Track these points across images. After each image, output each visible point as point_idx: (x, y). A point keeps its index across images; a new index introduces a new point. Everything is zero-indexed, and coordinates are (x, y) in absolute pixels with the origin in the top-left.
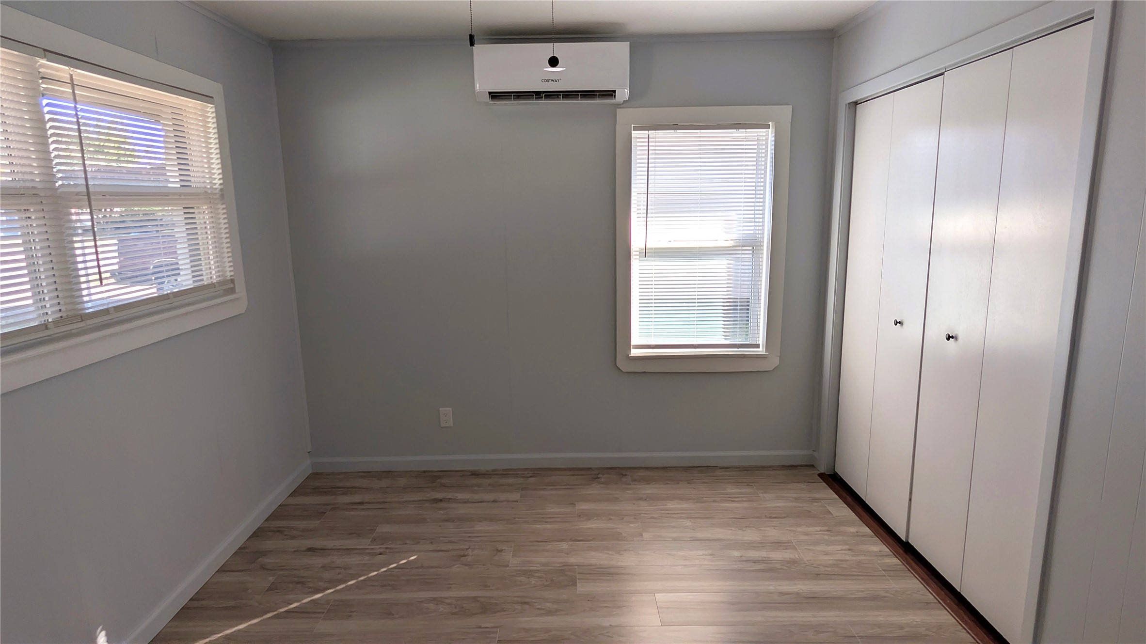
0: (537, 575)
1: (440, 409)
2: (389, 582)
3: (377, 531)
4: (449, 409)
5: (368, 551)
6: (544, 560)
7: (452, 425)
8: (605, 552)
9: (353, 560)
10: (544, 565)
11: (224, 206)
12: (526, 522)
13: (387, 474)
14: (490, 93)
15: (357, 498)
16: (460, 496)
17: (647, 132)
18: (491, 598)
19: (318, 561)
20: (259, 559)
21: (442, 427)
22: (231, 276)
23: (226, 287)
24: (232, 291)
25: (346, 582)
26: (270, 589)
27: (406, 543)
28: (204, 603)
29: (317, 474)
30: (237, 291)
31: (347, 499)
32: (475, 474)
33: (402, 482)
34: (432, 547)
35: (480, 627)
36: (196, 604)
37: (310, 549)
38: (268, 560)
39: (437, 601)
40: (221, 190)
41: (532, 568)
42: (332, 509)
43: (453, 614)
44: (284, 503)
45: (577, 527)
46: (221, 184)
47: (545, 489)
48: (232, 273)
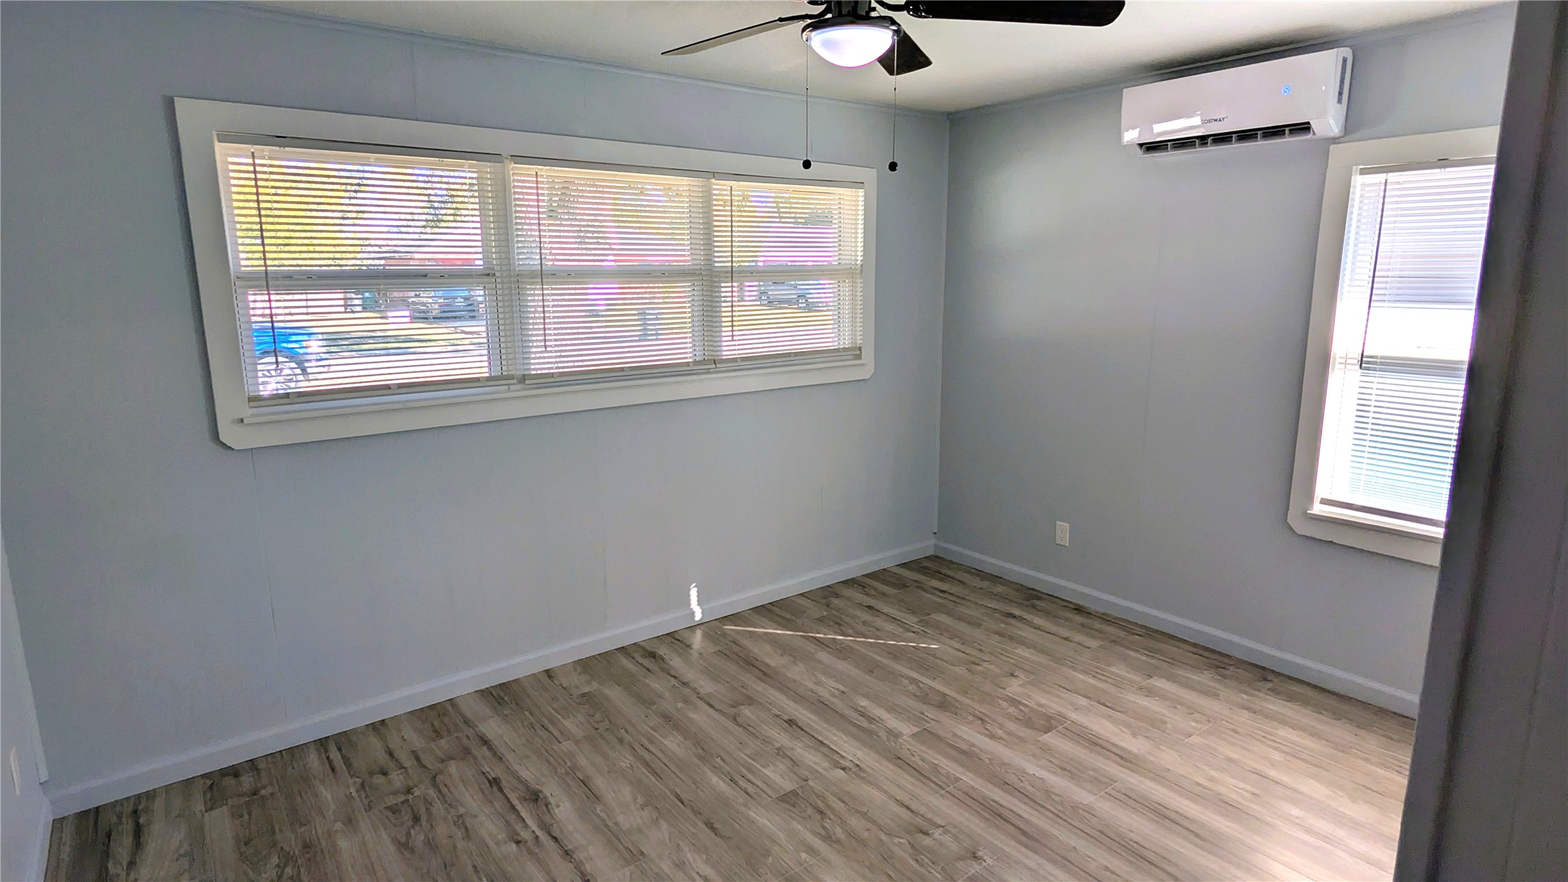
0: (1021, 707)
1: (1057, 522)
2: (896, 654)
3: (931, 616)
4: (1065, 524)
5: (907, 626)
6: (1043, 701)
7: (1067, 545)
8: (1121, 727)
9: (890, 627)
10: (1039, 705)
11: (862, 280)
12: (1072, 667)
13: (995, 579)
14: (1141, 145)
15: (945, 587)
16: (1037, 621)
17: (1385, 174)
18: (957, 701)
19: (866, 616)
20: (831, 599)
21: (1057, 544)
22: (860, 344)
23: (856, 352)
24: (859, 357)
25: (866, 637)
26: (817, 619)
27: (942, 634)
28: (775, 608)
29: (938, 557)
30: (863, 358)
31: (936, 583)
32: (1079, 610)
33: (999, 589)
34: (958, 646)
35: (923, 714)
36: (770, 607)
37: (870, 607)
38: (835, 601)
39: (913, 681)
40: (862, 265)
41: (1024, 701)
42: (918, 587)
43: (915, 695)
44: (888, 569)
45: (1122, 696)
46: (862, 260)
47: (1138, 651)
48: (861, 342)
